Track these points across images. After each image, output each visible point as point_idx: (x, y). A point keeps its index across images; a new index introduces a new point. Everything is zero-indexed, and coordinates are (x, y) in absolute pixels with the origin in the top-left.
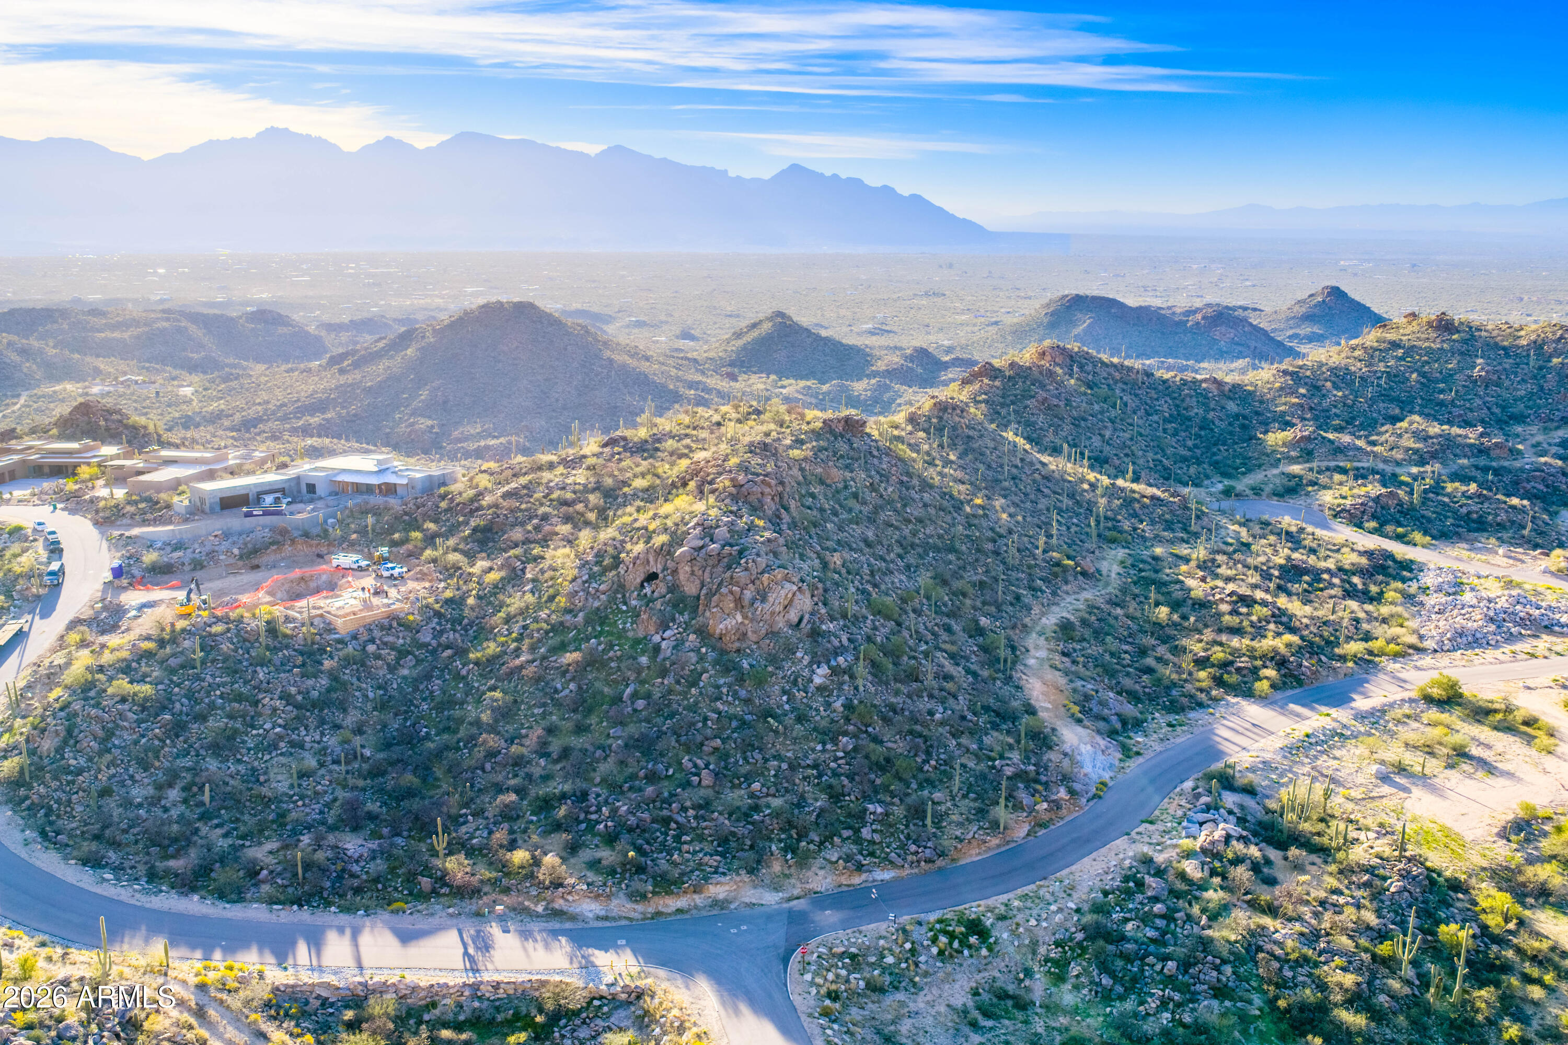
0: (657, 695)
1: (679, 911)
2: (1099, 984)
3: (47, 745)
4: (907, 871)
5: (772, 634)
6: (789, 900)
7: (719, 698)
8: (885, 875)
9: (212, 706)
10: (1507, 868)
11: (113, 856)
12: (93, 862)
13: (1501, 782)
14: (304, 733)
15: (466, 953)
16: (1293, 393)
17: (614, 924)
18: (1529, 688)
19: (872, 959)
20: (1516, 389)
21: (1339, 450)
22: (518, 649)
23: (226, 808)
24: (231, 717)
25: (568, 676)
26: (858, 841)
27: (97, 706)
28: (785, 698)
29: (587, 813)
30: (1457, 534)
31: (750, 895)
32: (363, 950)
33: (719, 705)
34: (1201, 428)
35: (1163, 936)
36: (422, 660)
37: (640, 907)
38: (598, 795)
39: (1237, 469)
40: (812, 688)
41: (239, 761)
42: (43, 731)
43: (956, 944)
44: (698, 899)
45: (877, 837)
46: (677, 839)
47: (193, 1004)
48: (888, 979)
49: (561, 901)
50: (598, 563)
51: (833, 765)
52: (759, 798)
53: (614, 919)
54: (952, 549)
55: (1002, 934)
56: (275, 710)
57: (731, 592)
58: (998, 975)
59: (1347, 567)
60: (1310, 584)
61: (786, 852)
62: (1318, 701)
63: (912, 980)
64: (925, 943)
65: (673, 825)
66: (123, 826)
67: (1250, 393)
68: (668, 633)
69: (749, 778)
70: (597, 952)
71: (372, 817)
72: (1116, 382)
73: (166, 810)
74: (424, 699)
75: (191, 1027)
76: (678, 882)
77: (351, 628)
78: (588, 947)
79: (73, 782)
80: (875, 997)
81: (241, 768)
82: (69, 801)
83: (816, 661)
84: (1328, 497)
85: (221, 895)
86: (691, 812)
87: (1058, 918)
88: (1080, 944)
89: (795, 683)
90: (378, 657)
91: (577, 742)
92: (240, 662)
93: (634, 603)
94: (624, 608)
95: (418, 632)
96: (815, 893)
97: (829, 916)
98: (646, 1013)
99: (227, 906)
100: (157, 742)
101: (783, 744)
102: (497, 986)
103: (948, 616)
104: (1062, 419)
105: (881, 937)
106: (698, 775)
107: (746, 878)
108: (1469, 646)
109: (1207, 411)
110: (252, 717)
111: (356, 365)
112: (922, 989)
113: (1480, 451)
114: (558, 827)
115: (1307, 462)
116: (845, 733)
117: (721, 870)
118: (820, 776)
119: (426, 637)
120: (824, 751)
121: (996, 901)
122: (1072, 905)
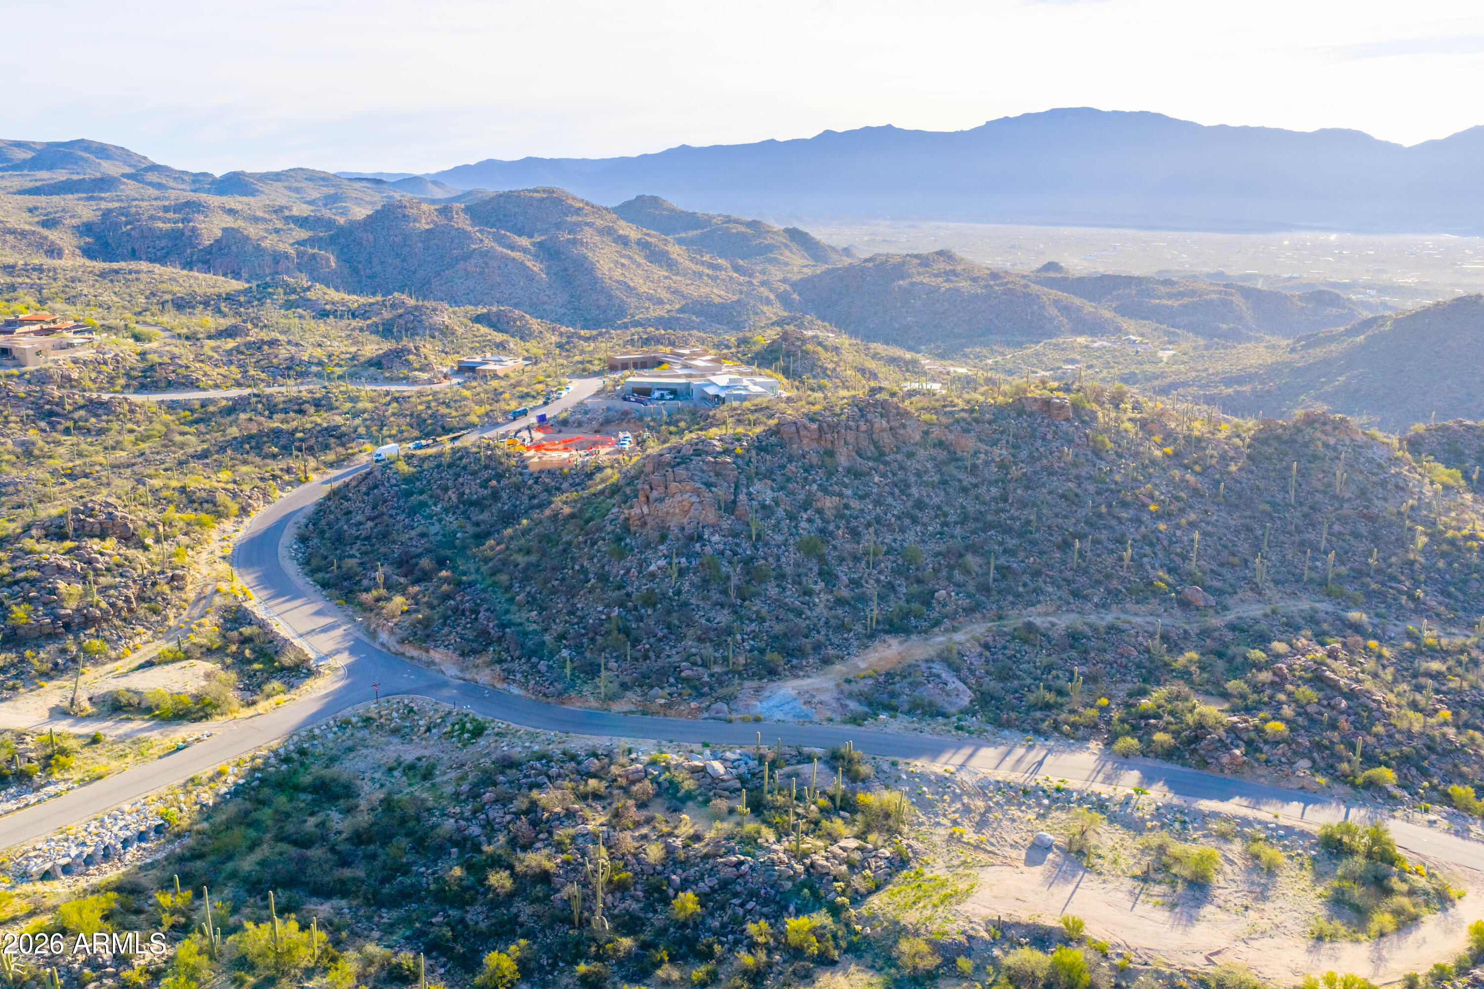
4: (528, 694)
5: (663, 527)
6: (459, 678)
7: (592, 558)
8: (516, 690)
11: (313, 540)
12: (302, 539)
14: (450, 515)
15: (314, 630)
19: (416, 717)
24: (432, 496)
28: (624, 572)
31: (447, 666)
32: (295, 610)
33: (587, 563)
40: (646, 571)
41: (412, 520)
43: (457, 733)
45: (544, 669)
47: (204, 595)
48: (407, 730)
53: (385, 647)
55: (483, 741)
61: (494, 654)
63: (413, 737)
64: (448, 724)
70: (347, 653)
76: (424, 641)
77: (535, 468)
78: (350, 650)
80: (387, 733)
85: (308, 570)
87: (519, 750)
89: (640, 564)
95: (566, 479)
97: (449, 692)
99: (301, 574)
100: (391, 498)
105: (436, 710)
107: (457, 657)
111: (1307, 346)
112: (409, 743)
117: (452, 647)
121: (517, 728)
122: (536, 748)
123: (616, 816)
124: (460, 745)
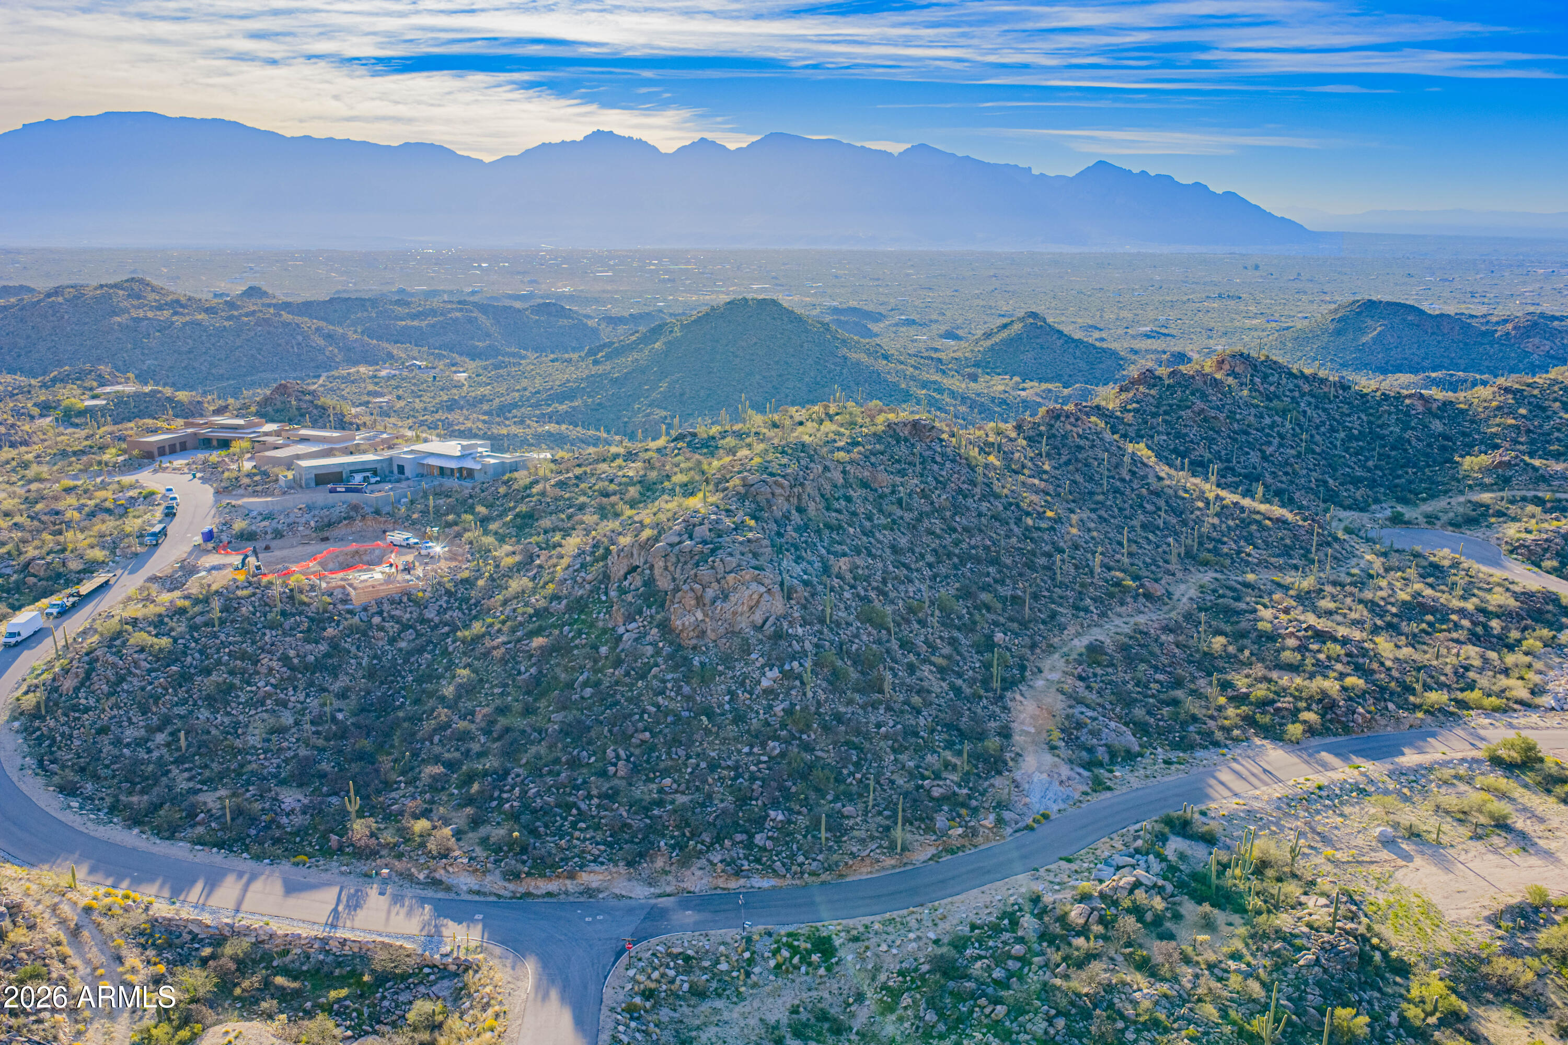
0: (605, 684)
1: (549, 894)
2: (921, 1019)
3: (68, 684)
4: (789, 881)
5: (732, 633)
6: (660, 896)
7: (662, 693)
8: (764, 883)
9: (219, 662)
10: (1476, 957)
12: (69, 790)
13: (1533, 860)
14: (292, 693)
15: (335, 910)
16: (1512, 413)
17: (482, 899)
19: (706, 964)
21: (1542, 479)
22: (499, 631)
23: (200, 755)
24: (232, 673)
25: (534, 660)
26: (749, 845)
27: (118, 653)
28: (727, 698)
29: (502, 791)
31: (621, 886)
32: (249, 895)
33: (660, 699)
34: (1393, 448)
35: (1009, 978)
36: (423, 635)
37: (511, 886)
38: (518, 775)
39: (1417, 494)
40: (758, 690)
41: (228, 714)
42: (67, 672)
43: (796, 960)
44: (570, 885)
45: (769, 844)
46: (574, 825)
47: (72, 925)
48: (714, 984)
49: (442, 872)
50: (593, 553)
51: (753, 768)
52: (667, 793)
53: (485, 894)
54: (995, 562)
55: (848, 955)
56: (271, 669)
57: (692, 590)
58: (826, 995)
59: (1490, 608)
60: (1430, 624)
61: (674, 849)
62: (1357, 752)
63: (737, 989)
64: (766, 954)
65: (574, 811)
66: (108, 761)
67: (1463, 412)
68: (632, 626)
69: (666, 773)
70: (450, 923)
71: (323, 775)
72: (1303, 395)
73: (149, 751)
74: (411, 671)
75: (59, 943)
76: (554, 866)
77: (364, 600)
78: (445, 917)
79: (79, 719)
81: (227, 720)
82: (71, 736)
83: (770, 664)
84: (1512, 531)
85: (158, 832)
86: (595, 801)
88: (922, 976)
89: (742, 684)
90: (381, 629)
91: (521, 723)
92: (255, 624)
93: (613, 593)
94: (604, 598)
95: (426, 608)
96: (689, 892)
97: (690, 916)
98: (466, 986)
99: (158, 841)
100: (160, 690)
101: (711, 743)
102: (344, 942)
103: (959, 629)
104: (1218, 432)
105: (723, 943)
106: (615, 765)
109: (1404, 430)
110: (250, 675)
111: (608, 357)
112: (745, 999)
114: (470, 801)
115: (1501, 490)
116: (776, 738)
117: (601, 859)
118: (734, 779)
119: (430, 614)
120: (749, 753)
121: (857, 923)
122: (932, 935)
123: (1145, 966)
124: (822, 971)
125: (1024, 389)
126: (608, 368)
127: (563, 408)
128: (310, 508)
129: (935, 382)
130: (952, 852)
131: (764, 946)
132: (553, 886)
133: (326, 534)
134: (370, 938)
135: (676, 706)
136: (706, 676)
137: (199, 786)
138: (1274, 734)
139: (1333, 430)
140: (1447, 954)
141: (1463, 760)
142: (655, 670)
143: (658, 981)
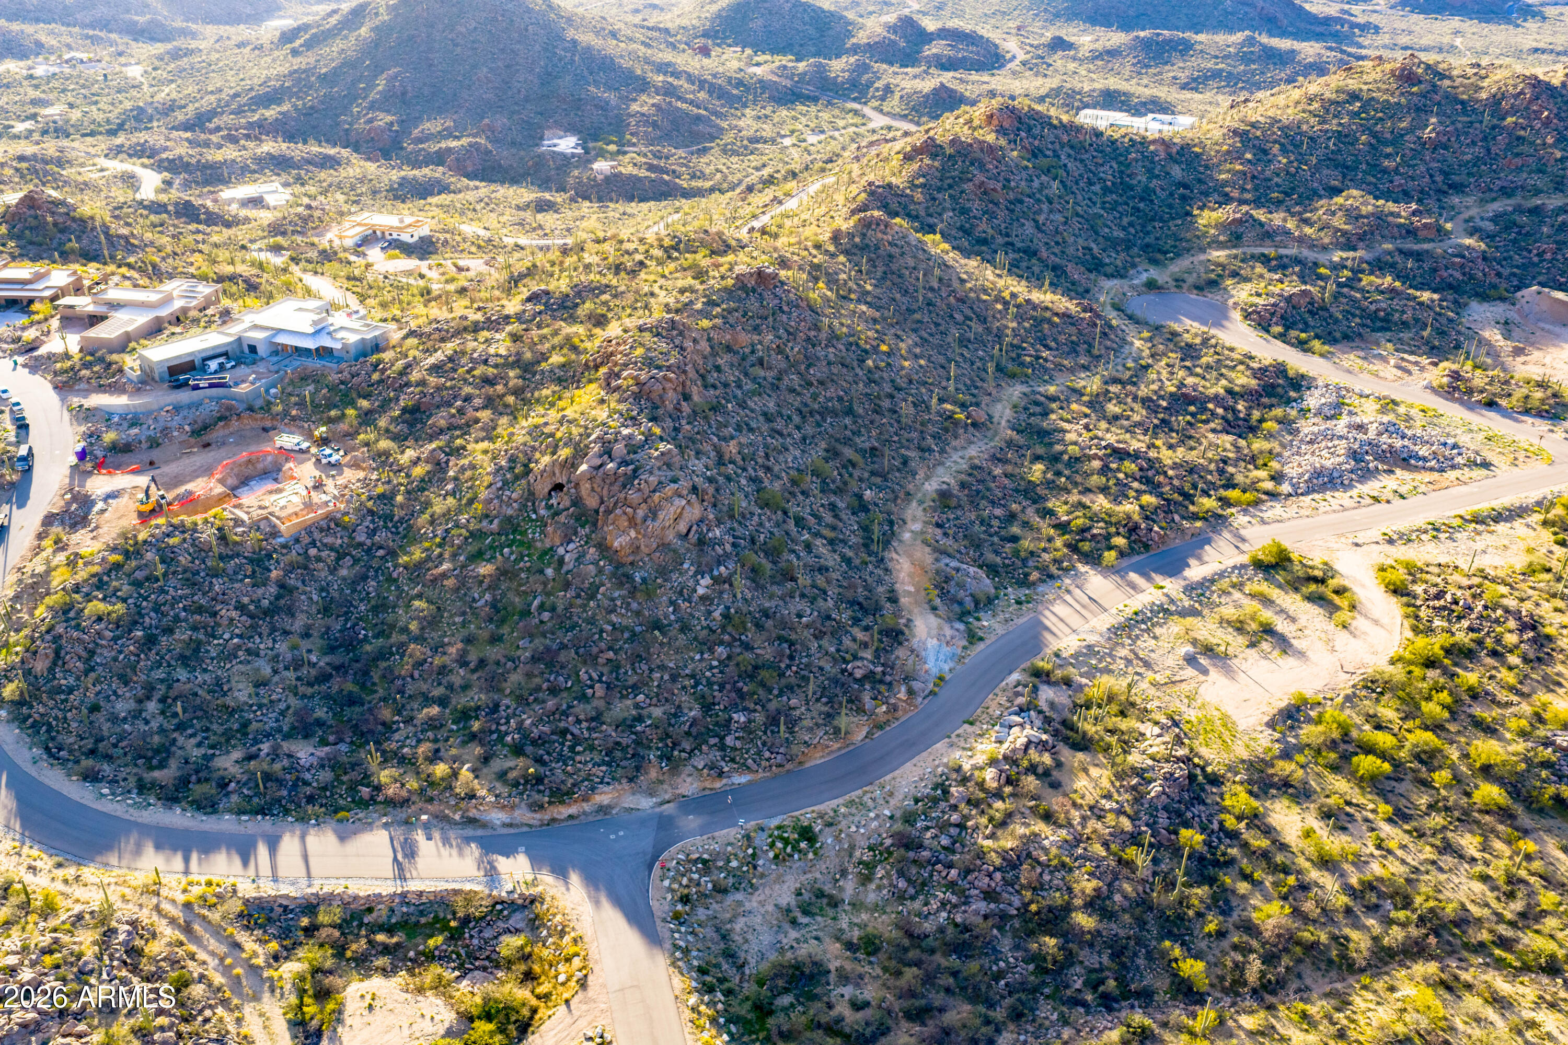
0: (560, 608)
1: (571, 817)
2: (895, 887)
3: (40, 666)
4: (761, 775)
5: (664, 546)
6: (662, 804)
8: (741, 779)
9: (177, 619)
11: (107, 769)
12: (91, 777)
13: (1291, 662)
14: (258, 640)
16: (1239, 156)
17: (517, 831)
18: (1357, 545)
19: (720, 864)
20: (1464, 153)
21: (1267, 234)
22: (441, 555)
23: (197, 718)
24: (195, 628)
25: (485, 585)
26: (722, 747)
27: (77, 627)
29: (498, 724)
30: (1360, 335)
31: (629, 801)
33: (614, 618)
34: (1142, 199)
35: (954, 844)
36: (359, 560)
37: (538, 816)
38: (508, 707)
39: (1166, 253)
40: (695, 598)
42: (35, 653)
43: (789, 850)
44: (586, 807)
45: (738, 744)
46: (572, 749)
47: (182, 921)
48: (731, 880)
49: (474, 811)
50: (511, 469)
51: (708, 674)
52: (643, 708)
53: (517, 826)
54: (850, 412)
56: (231, 620)
57: (625, 512)
58: (818, 875)
59: (1237, 389)
60: (1193, 415)
62: (1156, 571)
65: (569, 737)
66: (113, 740)
67: (1198, 155)
68: (571, 546)
69: (635, 689)
70: (500, 858)
71: (320, 723)
72: (1062, 146)
73: (147, 722)
74: (362, 600)
75: (181, 944)
76: (569, 793)
77: (293, 531)
79: (66, 700)
80: (719, 897)
81: (207, 677)
82: (65, 718)
83: (700, 572)
84: (1245, 294)
85: (199, 806)
86: (584, 725)
87: (875, 824)
88: (887, 849)
89: (681, 593)
90: (319, 559)
91: (494, 653)
92: (198, 573)
93: (542, 512)
94: (534, 516)
96: (683, 797)
97: (692, 821)
98: (537, 917)
99: (204, 818)
101: (667, 654)
102: (421, 894)
103: (835, 493)
105: (729, 844)
106: (592, 687)
107: (625, 785)
108: (1322, 488)
109: (1150, 179)
110: (213, 628)
111: (309, 45)
112: (757, 889)
113: (1408, 232)
114: (473, 737)
115: (1235, 247)
116: (721, 643)
118: (695, 686)
119: (361, 537)
120: (701, 660)
121: (827, 807)
122: (887, 813)
123: (1048, 817)
124: (811, 856)
125: (758, 64)
126: (312, 60)
127: (271, 113)
128: (177, 409)
129: (669, 64)
130: (880, 727)
131: (761, 840)
132: (573, 810)
133: (206, 438)
134: (442, 886)
135: (629, 621)
136: (648, 590)
137: (211, 752)
138: (1093, 559)
139: (1090, 183)
140: (1243, 761)
141: (1235, 567)
142: (602, 589)
143: (687, 886)
